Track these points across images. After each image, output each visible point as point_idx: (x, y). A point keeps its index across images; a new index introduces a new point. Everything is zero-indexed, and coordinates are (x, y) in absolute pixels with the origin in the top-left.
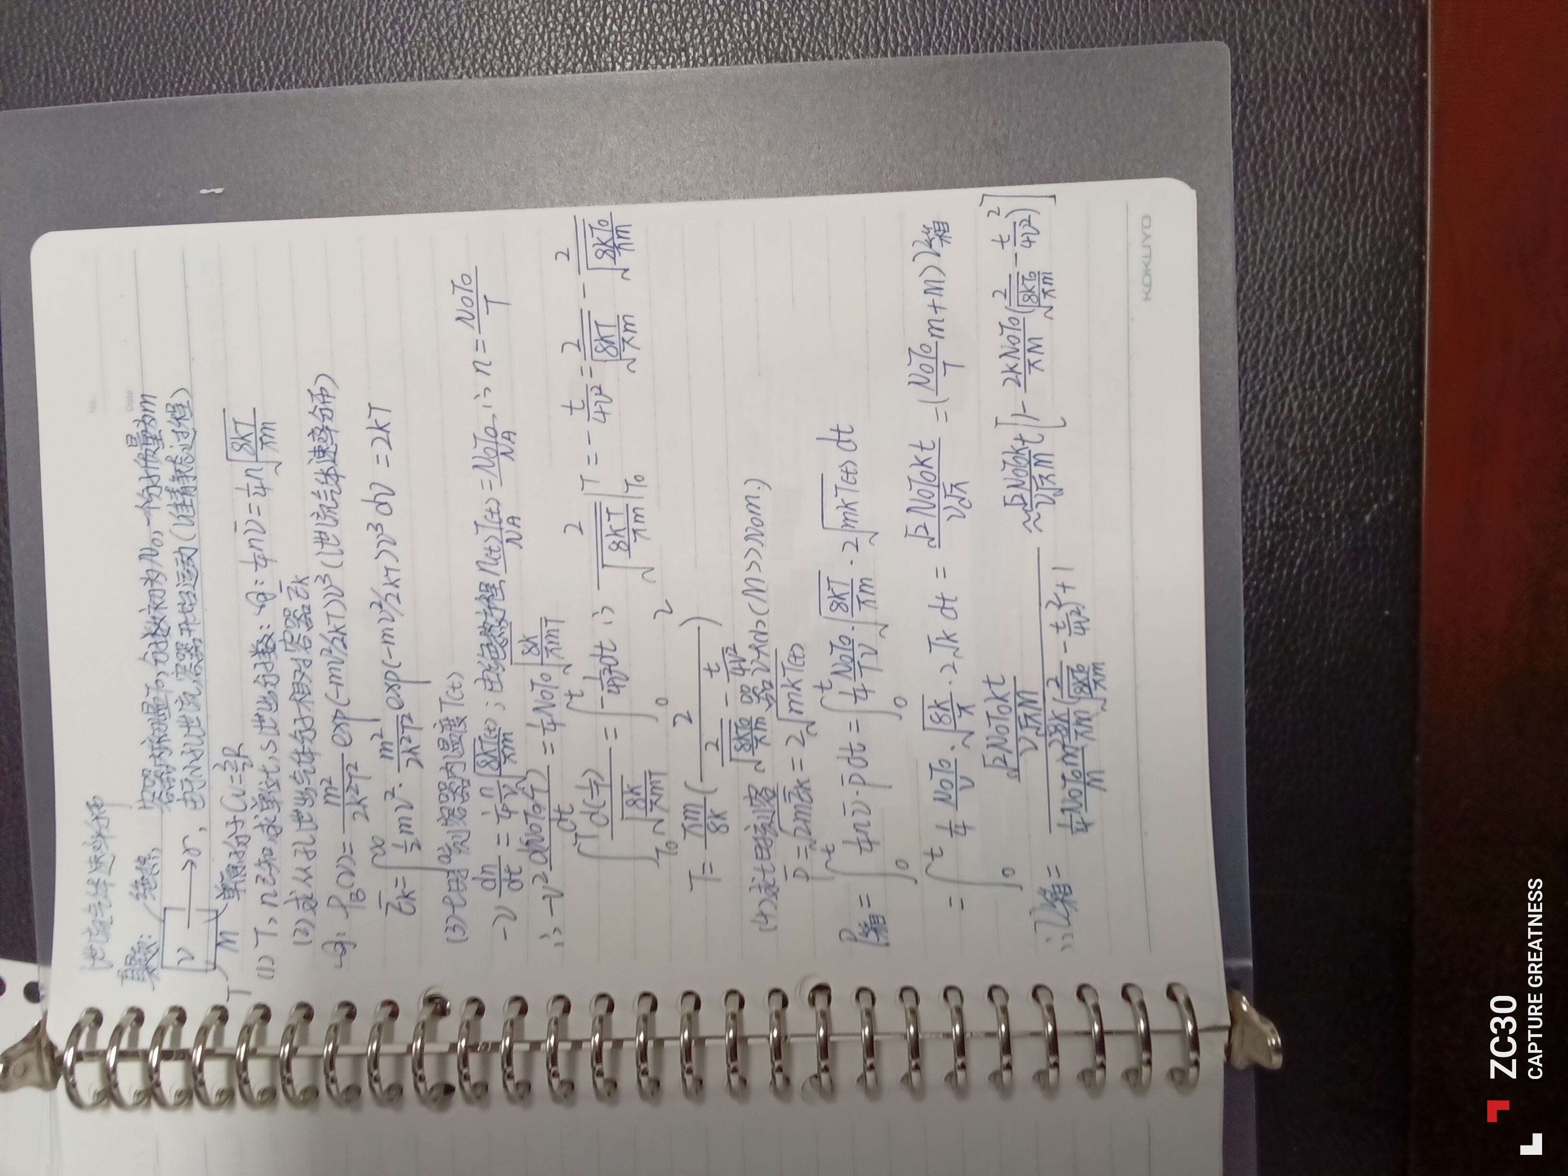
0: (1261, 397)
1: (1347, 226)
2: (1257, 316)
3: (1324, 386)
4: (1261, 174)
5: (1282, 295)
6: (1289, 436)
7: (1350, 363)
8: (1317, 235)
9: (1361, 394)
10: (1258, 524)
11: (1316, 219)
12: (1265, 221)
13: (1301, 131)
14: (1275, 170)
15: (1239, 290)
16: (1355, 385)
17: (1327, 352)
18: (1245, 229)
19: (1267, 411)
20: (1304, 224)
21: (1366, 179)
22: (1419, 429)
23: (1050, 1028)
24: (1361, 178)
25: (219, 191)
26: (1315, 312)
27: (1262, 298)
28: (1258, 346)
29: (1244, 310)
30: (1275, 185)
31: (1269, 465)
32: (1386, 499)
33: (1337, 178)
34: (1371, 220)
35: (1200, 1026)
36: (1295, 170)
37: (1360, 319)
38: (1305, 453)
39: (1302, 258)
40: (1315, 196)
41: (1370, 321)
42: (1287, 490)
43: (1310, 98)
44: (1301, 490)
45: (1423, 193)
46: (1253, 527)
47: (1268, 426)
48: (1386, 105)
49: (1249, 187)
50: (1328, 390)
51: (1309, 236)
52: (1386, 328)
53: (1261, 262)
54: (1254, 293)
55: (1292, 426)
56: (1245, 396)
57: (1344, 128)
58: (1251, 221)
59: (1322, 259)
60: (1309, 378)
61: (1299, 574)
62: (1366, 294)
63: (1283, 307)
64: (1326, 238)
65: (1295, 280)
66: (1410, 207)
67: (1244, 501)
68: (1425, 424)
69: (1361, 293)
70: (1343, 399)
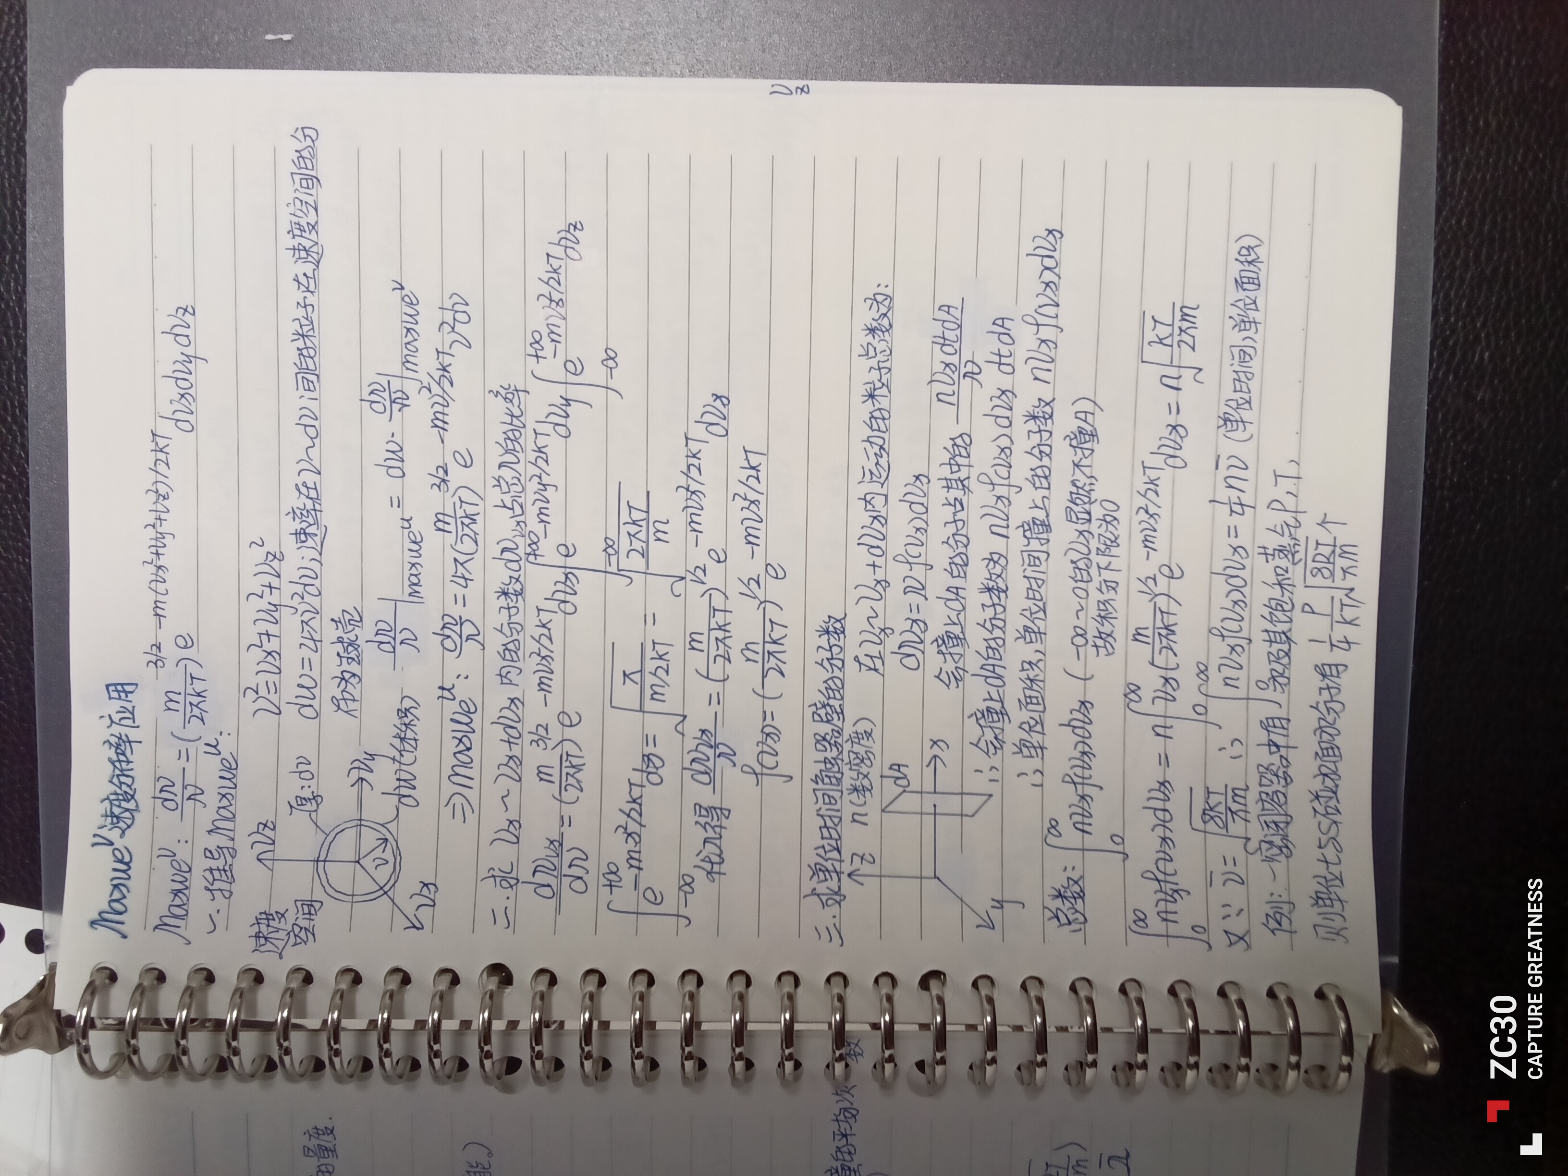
10: (1437, 483)
25: (287, 37)
27: (1459, 234)
38: (1494, 408)
39: (1504, 193)
40: (1521, 126)
42: (1471, 447)
43: (1521, 17)
44: (1486, 450)
47: (1456, 377)
49: (1454, 109)
50: (1523, 340)
51: (1513, 169)
54: (1451, 228)
55: (1482, 377)
58: (1453, 147)
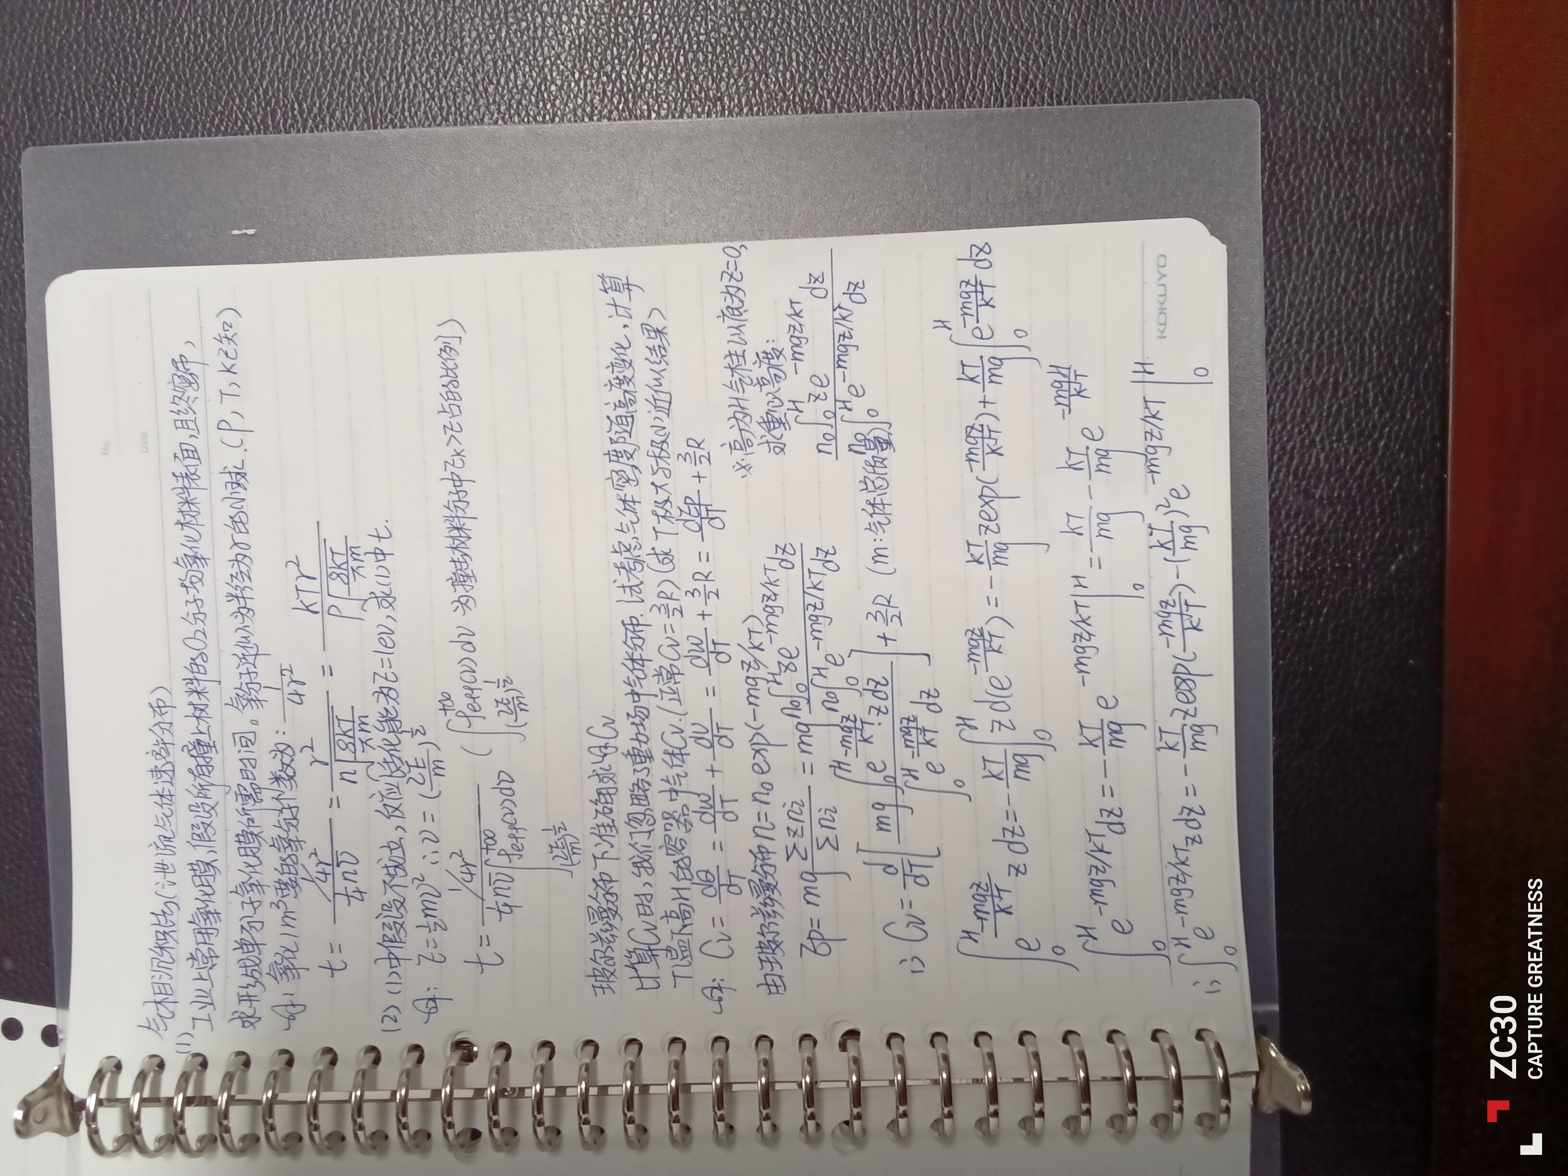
0: (1289, 448)
1: (1374, 281)
2: (1285, 369)
3: (1350, 438)
4: (1289, 229)
5: (1309, 350)
6: (1316, 487)
7: (1376, 416)
8: (1344, 290)
9: (1386, 446)
10: (1285, 573)
11: (1343, 275)
12: (1293, 276)
13: (1329, 189)
14: (1303, 226)
15: (1268, 343)
16: (1381, 437)
17: (1353, 406)
18: (1273, 284)
19: (1295, 462)
20: (1331, 279)
21: (1392, 236)
22: (1442, 481)
23: (1082, 1074)
24: (1388, 234)
25: (251, 232)
26: (1341, 365)
27: (1290, 350)
28: (1286, 398)
29: (1272, 363)
30: (1303, 241)
31: (1297, 515)
32: (1411, 550)
33: (1364, 234)
34: (1396, 276)
35: (1230, 1072)
36: (1323, 226)
37: (1386, 372)
38: (1332, 504)
39: (1329, 313)
40: (1342, 252)
41: (1395, 375)
42: (1313, 540)
43: (1338, 155)
44: (1327, 541)
45: (1448, 250)
46: (1281, 576)
48: (1412, 163)
49: (1279, 242)
50: (1355, 442)
51: (1336, 290)
52: (1411, 382)
53: (1289, 315)
54: (1282, 346)
55: (1319, 477)
56: (1273, 448)
57: (1371, 186)
58: (1279, 275)
59: (1349, 313)
60: (1336, 430)
61: (1326, 623)
62: (1391, 348)
63: (1311, 358)
64: (1353, 293)
65: (1322, 333)
66: (1436, 264)
67: (1273, 550)
68: (1449, 476)
69: (1387, 347)
70: (1370, 450)
